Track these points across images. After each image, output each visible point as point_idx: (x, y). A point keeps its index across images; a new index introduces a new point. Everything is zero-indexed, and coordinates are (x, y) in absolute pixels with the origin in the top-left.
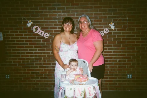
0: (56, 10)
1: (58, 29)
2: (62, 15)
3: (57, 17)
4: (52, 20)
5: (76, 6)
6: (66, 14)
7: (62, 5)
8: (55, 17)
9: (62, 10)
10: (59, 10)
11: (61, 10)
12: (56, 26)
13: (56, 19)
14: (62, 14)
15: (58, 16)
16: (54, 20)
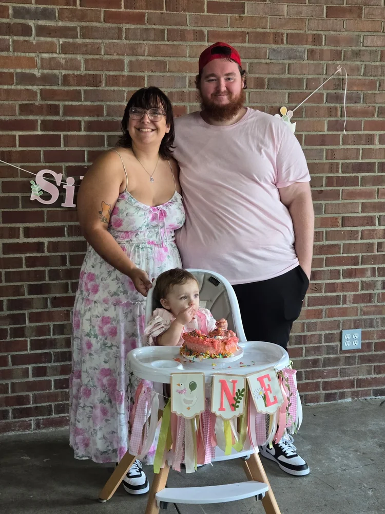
0: (33, 39)
1: (40, 133)
2: (63, 62)
3: (37, 73)
4: (13, 87)
5: (128, 26)
6: (79, 57)
7: (61, 18)
8: (27, 71)
9: (61, 41)
10: (49, 39)
11: (55, 40)
12: (31, 118)
13: (31, 79)
14: (62, 58)
15: (42, 68)
16: (19, 87)
